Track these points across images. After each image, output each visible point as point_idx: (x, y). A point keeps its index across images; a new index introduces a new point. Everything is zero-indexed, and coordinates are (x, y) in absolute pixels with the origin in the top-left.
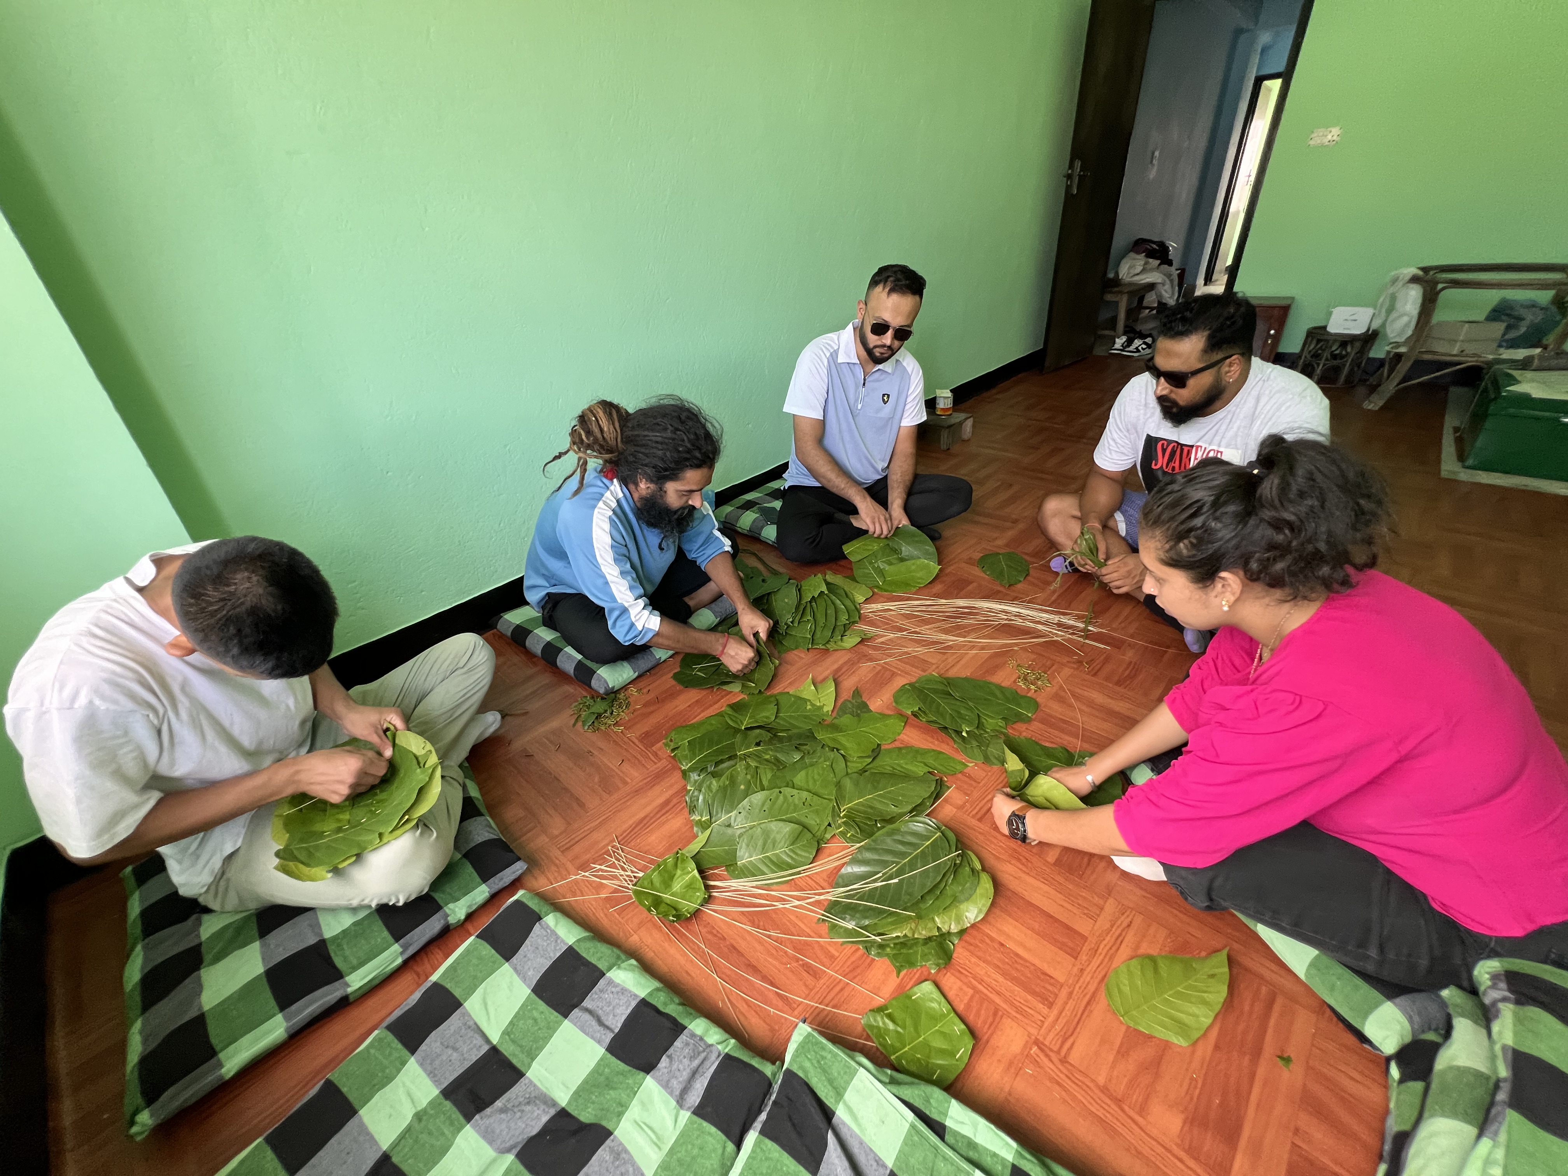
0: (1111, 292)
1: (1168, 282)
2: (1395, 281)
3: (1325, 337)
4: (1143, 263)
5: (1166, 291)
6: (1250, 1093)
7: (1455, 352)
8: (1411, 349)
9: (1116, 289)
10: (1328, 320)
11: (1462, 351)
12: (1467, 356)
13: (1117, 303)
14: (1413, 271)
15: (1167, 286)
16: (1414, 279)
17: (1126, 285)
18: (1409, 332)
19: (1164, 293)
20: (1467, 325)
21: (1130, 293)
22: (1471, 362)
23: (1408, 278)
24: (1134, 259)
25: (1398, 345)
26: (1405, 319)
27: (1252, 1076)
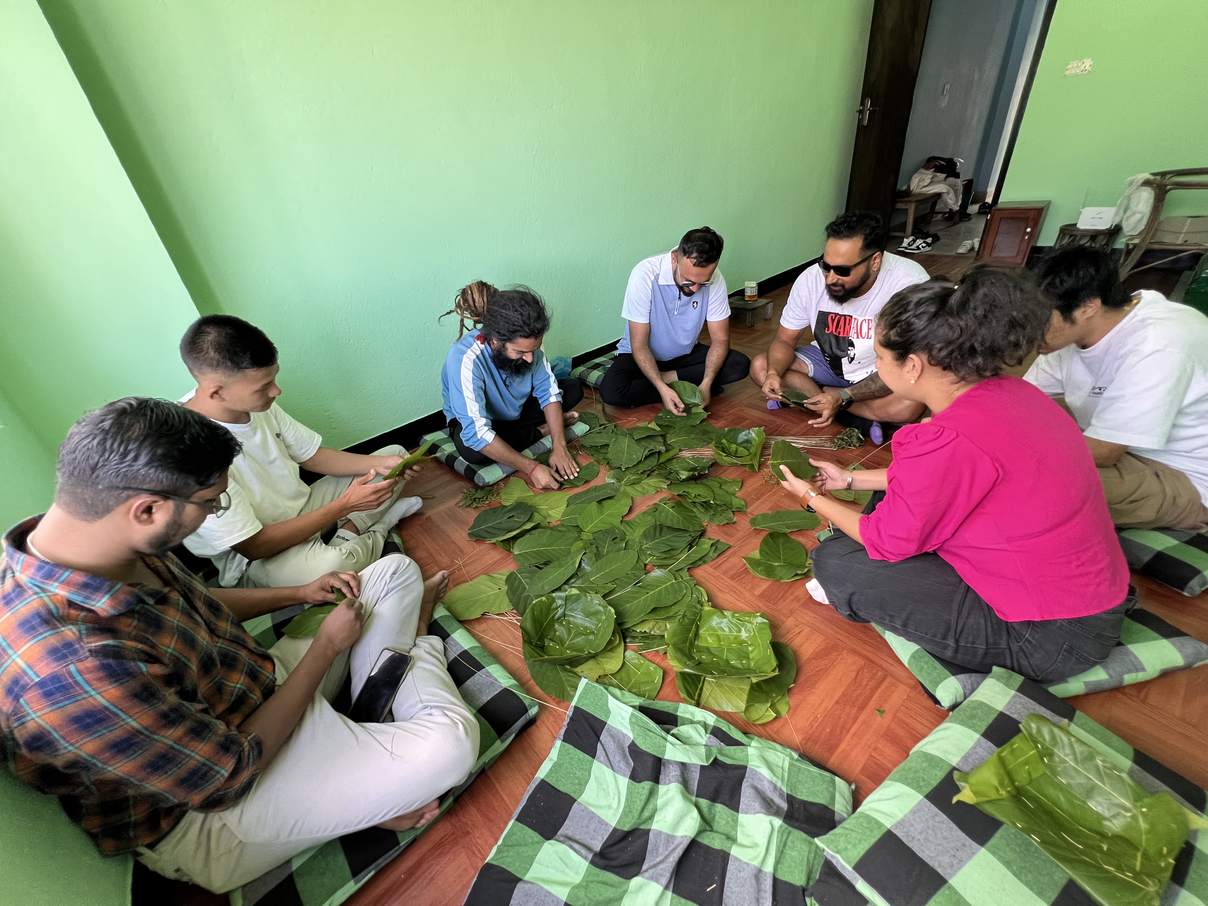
0: (901, 202)
1: (952, 191)
2: (1131, 183)
3: (1075, 233)
4: (931, 176)
5: (950, 199)
6: (850, 728)
7: (1179, 242)
8: (1143, 240)
9: (906, 199)
10: (1078, 219)
11: (1186, 241)
12: (1190, 245)
13: (907, 210)
14: (1146, 176)
15: (952, 195)
16: (1147, 183)
17: (915, 195)
18: (1142, 227)
19: (949, 201)
20: (1189, 220)
21: (917, 201)
22: (1194, 249)
23: (1141, 182)
24: (924, 174)
25: (1133, 237)
26: (1138, 216)
27: (856, 719)
